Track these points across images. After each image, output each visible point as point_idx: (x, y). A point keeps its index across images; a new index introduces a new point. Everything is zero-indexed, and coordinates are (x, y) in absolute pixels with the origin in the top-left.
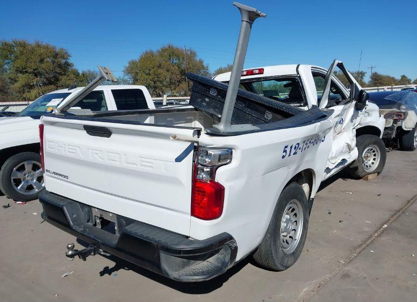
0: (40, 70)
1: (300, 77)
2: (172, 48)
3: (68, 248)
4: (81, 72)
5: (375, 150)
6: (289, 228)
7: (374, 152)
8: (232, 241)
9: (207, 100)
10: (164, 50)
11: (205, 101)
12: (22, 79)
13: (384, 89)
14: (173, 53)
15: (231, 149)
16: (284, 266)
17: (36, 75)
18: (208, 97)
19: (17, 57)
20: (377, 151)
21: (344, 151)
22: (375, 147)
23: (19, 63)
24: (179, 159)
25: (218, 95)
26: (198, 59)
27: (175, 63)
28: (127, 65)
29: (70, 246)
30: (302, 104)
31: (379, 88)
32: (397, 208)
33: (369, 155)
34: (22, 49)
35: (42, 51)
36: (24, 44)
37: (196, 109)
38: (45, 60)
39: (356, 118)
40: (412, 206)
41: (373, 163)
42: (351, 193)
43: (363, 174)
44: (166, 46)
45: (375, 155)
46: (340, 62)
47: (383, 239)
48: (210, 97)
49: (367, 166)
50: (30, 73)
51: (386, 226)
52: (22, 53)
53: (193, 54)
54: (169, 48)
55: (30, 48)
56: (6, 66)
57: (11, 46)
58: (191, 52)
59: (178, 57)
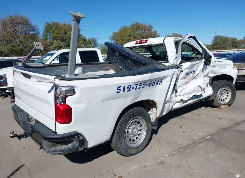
0: (65, 38)
1: (165, 45)
2: (138, 24)
3: (11, 133)
4: (87, 39)
5: (228, 90)
6: (135, 132)
7: (227, 91)
8: (79, 136)
9: (115, 58)
10: (133, 25)
11: (114, 59)
12: (56, 43)
13: (242, 50)
14: (138, 27)
15: (73, 87)
16: (128, 154)
17: (62, 41)
18: (115, 56)
19: (53, 32)
20: (229, 91)
21: (196, 90)
22: (227, 88)
23: (54, 35)
24: (49, 92)
25: (119, 55)
26: (153, 30)
27: (140, 33)
28: (112, 35)
29: (11, 132)
30: (166, 61)
31: (239, 50)
32: (226, 127)
33: (224, 93)
34: (56, 27)
35: (66, 27)
36: (58, 24)
37: (110, 63)
38: (67, 33)
39: (205, 70)
40: (237, 127)
41: (226, 98)
42: (204, 116)
43: (218, 105)
44: (135, 23)
45: (228, 93)
46: (193, 35)
47: (201, 144)
48: (116, 56)
49: (222, 100)
50: (60, 40)
51: (209, 137)
52: (56, 29)
53: (151, 27)
54: (137, 24)
55: (60, 27)
56: (48, 36)
57: (51, 25)
58: (150, 26)
59: (142, 30)
